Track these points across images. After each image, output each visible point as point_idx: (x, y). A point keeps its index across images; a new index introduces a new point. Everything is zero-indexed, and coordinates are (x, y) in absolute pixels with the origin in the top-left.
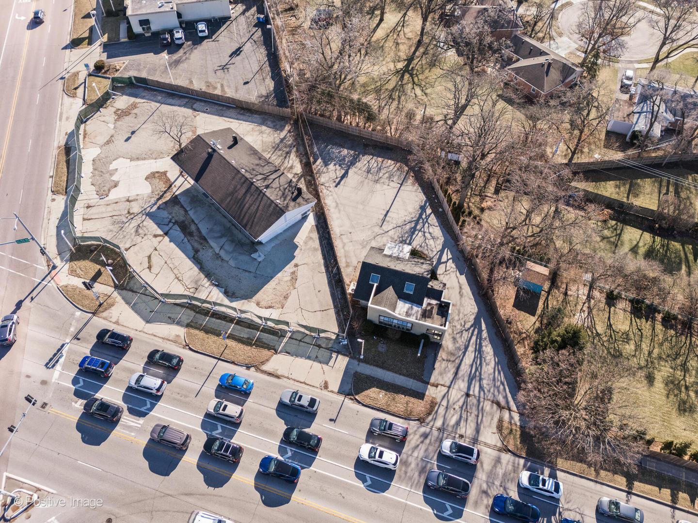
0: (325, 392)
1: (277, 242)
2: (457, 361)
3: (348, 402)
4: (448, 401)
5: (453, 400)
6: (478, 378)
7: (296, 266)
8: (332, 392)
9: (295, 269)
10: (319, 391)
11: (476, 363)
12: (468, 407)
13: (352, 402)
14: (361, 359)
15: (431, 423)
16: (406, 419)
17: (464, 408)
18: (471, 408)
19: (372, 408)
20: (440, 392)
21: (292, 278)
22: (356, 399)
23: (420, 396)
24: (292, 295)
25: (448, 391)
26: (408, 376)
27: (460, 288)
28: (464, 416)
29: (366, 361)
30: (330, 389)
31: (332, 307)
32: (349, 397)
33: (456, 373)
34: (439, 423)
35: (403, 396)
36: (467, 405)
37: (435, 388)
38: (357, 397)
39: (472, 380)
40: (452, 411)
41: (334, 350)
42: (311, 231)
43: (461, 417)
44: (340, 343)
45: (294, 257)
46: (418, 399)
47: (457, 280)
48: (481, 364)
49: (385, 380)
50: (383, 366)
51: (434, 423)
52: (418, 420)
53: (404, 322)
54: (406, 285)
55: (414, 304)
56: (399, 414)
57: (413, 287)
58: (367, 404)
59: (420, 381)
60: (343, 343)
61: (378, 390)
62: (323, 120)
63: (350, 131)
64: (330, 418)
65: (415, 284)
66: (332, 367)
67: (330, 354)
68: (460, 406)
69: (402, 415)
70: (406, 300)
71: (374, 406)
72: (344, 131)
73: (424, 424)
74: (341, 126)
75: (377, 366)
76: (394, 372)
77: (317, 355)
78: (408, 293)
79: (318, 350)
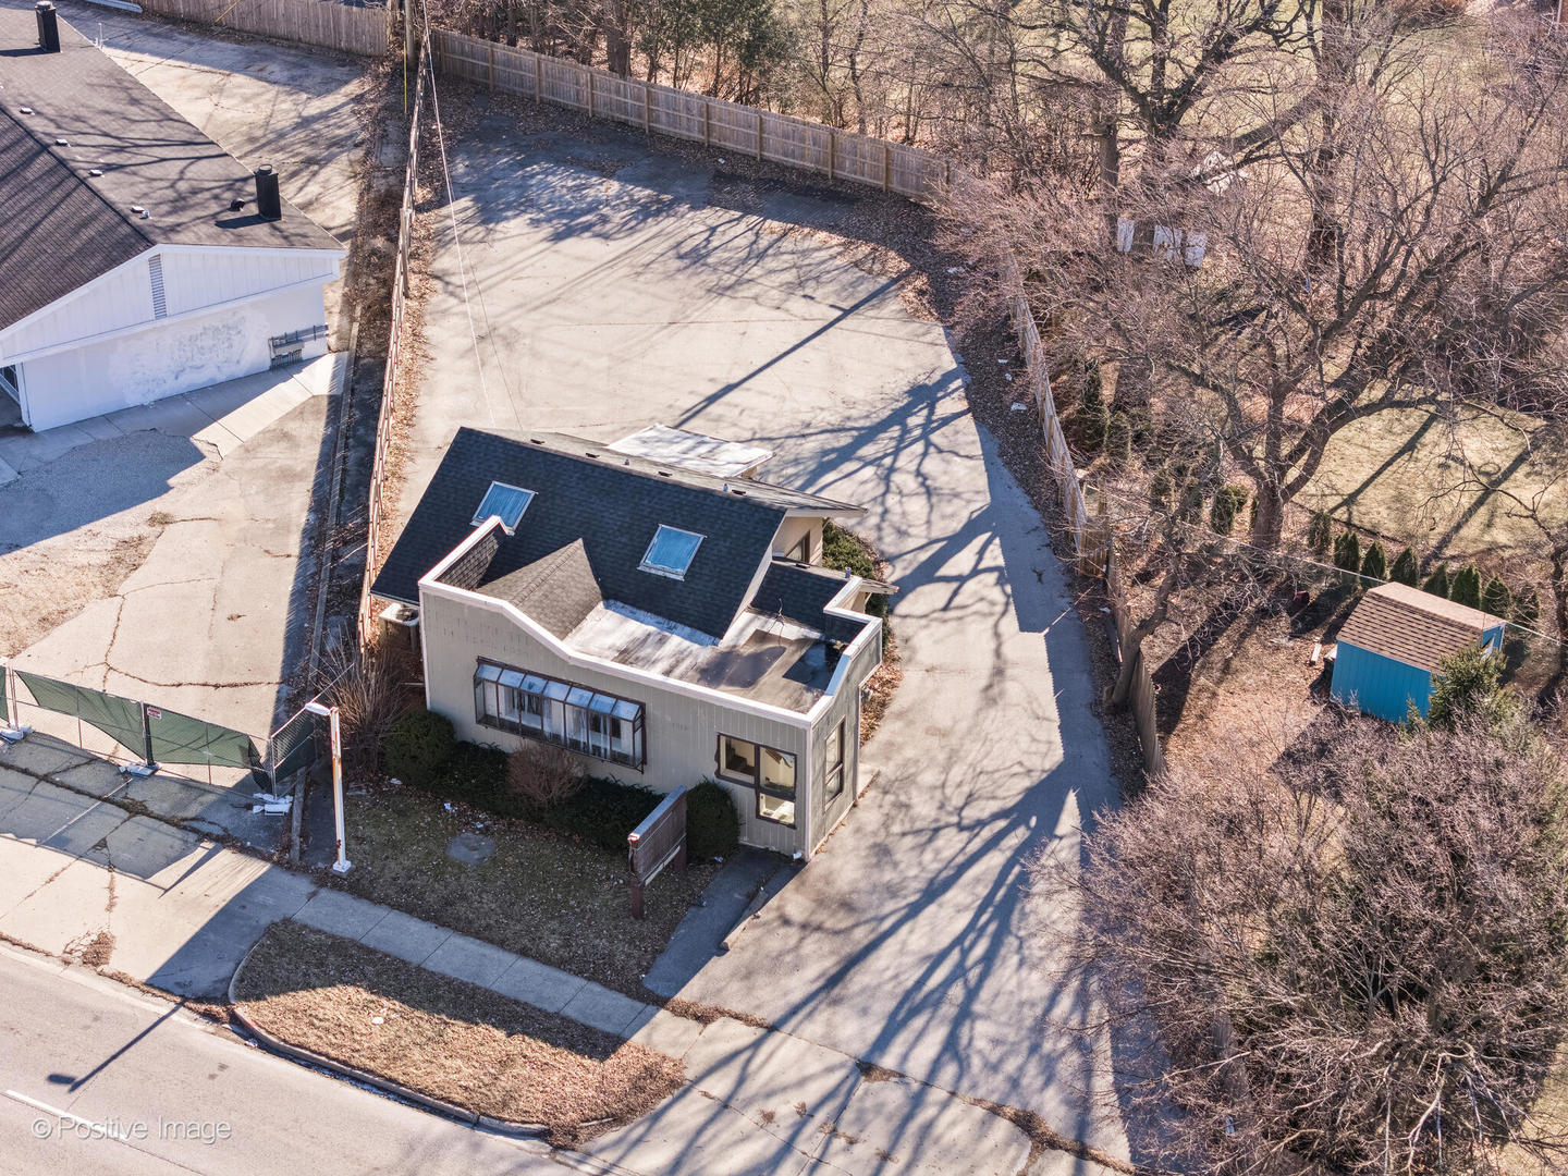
0: (82, 977)
1: (106, 433)
2: (861, 936)
3: (187, 1026)
4: (741, 1081)
5: (772, 1079)
6: (948, 1010)
7: (163, 520)
8: (120, 978)
9: (145, 530)
10: (53, 967)
11: (965, 954)
12: (848, 1115)
13: (211, 1027)
14: (338, 876)
15: (610, 1156)
16: (476, 1124)
17: (821, 1116)
18: (861, 1121)
19: (310, 1064)
20: (709, 1041)
21: (119, 560)
22: (235, 1020)
23: (597, 1043)
24: (83, 617)
25: (756, 1045)
26: (561, 964)
27: (999, 672)
28: (809, 1144)
29: (354, 886)
30: (114, 964)
31: (276, 676)
32: (202, 1008)
33: (834, 980)
34: (652, 1159)
35: (500, 1034)
36: (843, 1107)
37: (692, 1023)
38: (243, 1010)
39: (914, 1012)
40: (748, 1120)
41: (205, 827)
42: (300, 413)
43: (787, 1147)
44: (249, 807)
45: (168, 489)
46: (581, 1053)
47: (993, 645)
48: (989, 959)
49: (430, 966)
50: (439, 916)
51: (621, 1158)
52: (543, 1135)
53: (597, 696)
54: (655, 540)
55: (680, 626)
56: (443, 1099)
57: (690, 546)
58: (284, 1041)
59: (621, 991)
60: (268, 808)
61: (374, 997)
62: (539, 67)
63: (663, 118)
64: (59, 1071)
65: (702, 537)
66: (166, 891)
67: (178, 844)
68: (803, 1106)
69: (461, 1105)
70: (639, 608)
71: (320, 1054)
72: (633, 120)
73: (569, 1154)
74: (618, 92)
75: (410, 910)
76: (491, 941)
77: (104, 839)
78: (660, 573)
79: (118, 822)
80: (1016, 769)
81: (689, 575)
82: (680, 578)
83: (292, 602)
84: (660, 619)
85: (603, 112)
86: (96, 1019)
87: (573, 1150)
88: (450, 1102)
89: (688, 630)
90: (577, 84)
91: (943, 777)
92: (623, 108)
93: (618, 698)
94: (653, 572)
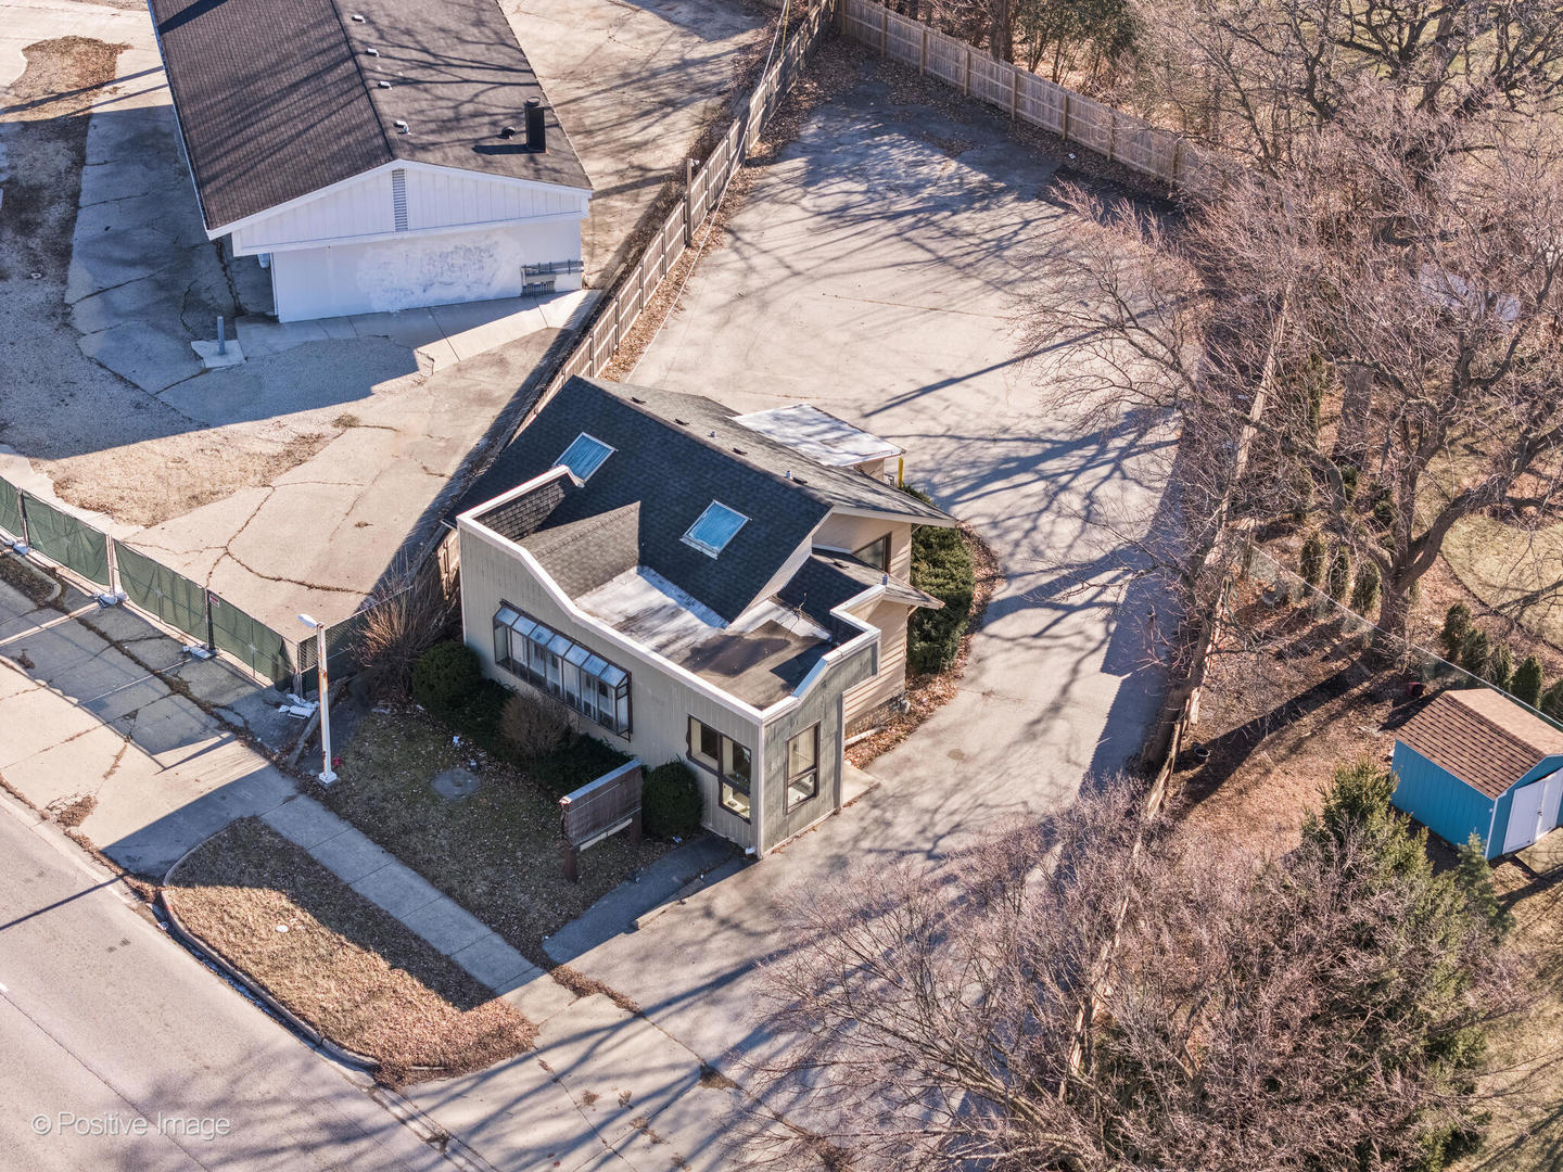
0: (51, 834)
2: (772, 943)
3: (117, 902)
4: (585, 1059)
5: (613, 1064)
6: (819, 1033)
7: (347, 423)
8: (81, 842)
9: (328, 429)
10: (29, 818)
12: (668, 1115)
13: (136, 904)
14: (321, 785)
15: (423, 1104)
16: (317, 1046)
17: (640, 1110)
18: (676, 1125)
19: (203, 957)
20: (574, 1014)
21: (289, 453)
22: (159, 901)
23: (464, 989)
24: (230, 500)
25: (617, 1028)
26: (476, 910)
27: (1055, 709)
28: (612, 1137)
29: (330, 799)
30: (84, 828)
31: (368, 587)
32: (137, 884)
33: (724, 980)
34: (456, 1117)
35: (383, 965)
36: (666, 1106)
37: (568, 993)
38: (170, 895)
40: (568, 1098)
41: (229, 717)
42: (525, 342)
43: (593, 1133)
44: (278, 705)
45: (368, 393)
46: (447, 999)
47: (1064, 681)
49: (358, 888)
50: (393, 840)
51: (434, 1108)
52: (372, 1069)
54: (704, 514)
55: (698, 603)
56: (299, 1015)
57: (733, 526)
58: (190, 930)
59: (517, 948)
60: (294, 709)
61: (291, 906)
62: (925, 39)
63: (1029, 105)
65: (747, 519)
66: (165, 769)
67: (198, 727)
68: (630, 1095)
69: (312, 1024)
70: (668, 579)
71: (214, 949)
72: (1002, 104)
73: (388, 1093)
74: (991, 74)
75: (366, 830)
76: (424, 875)
77: (136, 711)
78: (699, 548)
79: (158, 696)
80: (1020, 808)
81: (724, 554)
82: (714, 556)
83: (421, 519)
84: (683, 593)
85: (978, 92)
86: (41, 874)
87: (393, 1090)
88: (304, 1020)
89: (704, 608)
90: (957, 61)
91: (941, 802)
92: (993, 89)
93: (610, 663)
94: (693, 545)
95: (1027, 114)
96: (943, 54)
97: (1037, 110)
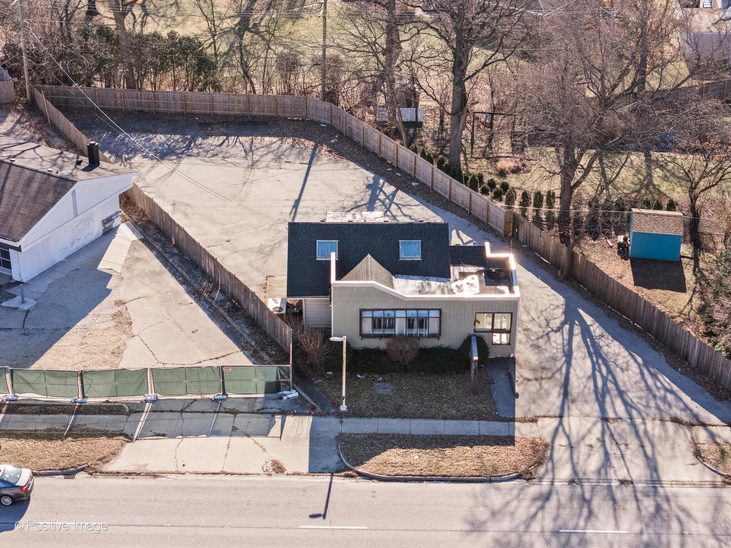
0: (280, 478)
1: (58, 275)
2: (560, 377)
4: (568, 437)
5: (578, 433)
6: (614, 392)
7: (122, 303)
8: (297, 474)
9: (118, 308)
10: (266, 478)
11: (600, 371)
12: (616, 437)
13: (353, 480)
14: (344, 412)
15: (549, 477)
16: (490, 481)
17: (607, 440)
18: (622, 437)
19: (406, 481)
20: (543, 428)
21: (120, 323)
22: (361, 474)
23: (506, 440)
24: (129, 347)
25: (561, 423)
26: (463, 418)
28: (613, 450)
29: (355, 414)
30: (289, 470)
31: (237, 349)
32: (343, 474)
33: (566, 394)
34: (565, 473)
35: (467, 448)
36: (612, 435)
37: (531, 424)
38: (360, 469)
39: (603, 397)
40: (584, 449)
41: (270, 411)
42: (134, 249)
43: (606, 454)
44: (281, 398)
45: (109, 291)
46: (503, 445)
48: (609, 371)
49: (414, 433)
50: (398, 414)
51: (554, 475)
52: (519, 477)
53: (419, 312)
54: (401, 247)
55: (431, 278)
56: (471, 476)
57: (417, 246)
58: (389, 475)
59: (494, 420)
60: (290, 396)
61: (406, 450)
63: (162, 105)
64: (312, 513)
65: (420, 241)
66: (280, 437)
67: (267, 421)
68: (598, 439)
69: (480, 476)
70: (409, 275)
71: (408, 475)
72: (146, 109)
73: (533, 480)
74: (137, 98)
75: (386, 416)
76: (428, 418)
77: (233, 427)
78: (410, 259)
79: (232, 419)
80: (552, 307)
81: (423, 257)
82: (420, 259)
84: (420, 277)
85: (130, 108)
86: (304, 491)
87: (534, 478)
88: (475, 476)
89: (434, 278)
90: (115, 98)
92: (140, 104)
93: (429, 310)
94: (407, 259)
95: (162, 109)
96: (107, 97)
97: (167, 105)
